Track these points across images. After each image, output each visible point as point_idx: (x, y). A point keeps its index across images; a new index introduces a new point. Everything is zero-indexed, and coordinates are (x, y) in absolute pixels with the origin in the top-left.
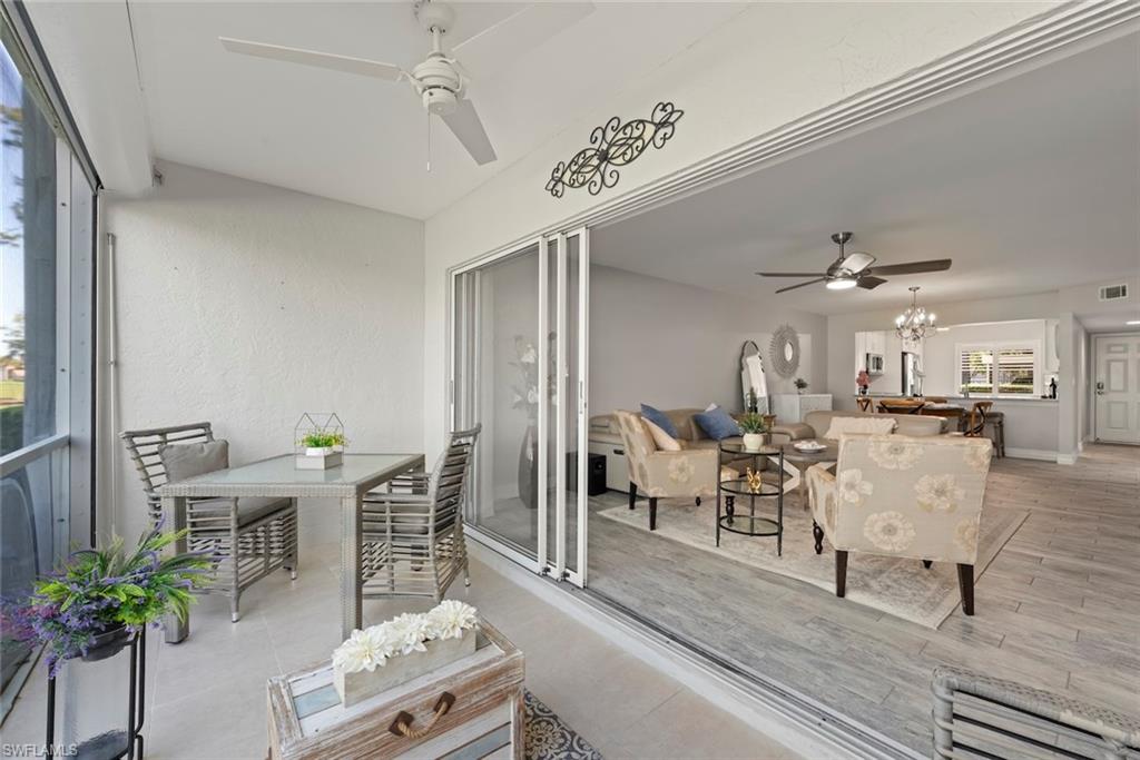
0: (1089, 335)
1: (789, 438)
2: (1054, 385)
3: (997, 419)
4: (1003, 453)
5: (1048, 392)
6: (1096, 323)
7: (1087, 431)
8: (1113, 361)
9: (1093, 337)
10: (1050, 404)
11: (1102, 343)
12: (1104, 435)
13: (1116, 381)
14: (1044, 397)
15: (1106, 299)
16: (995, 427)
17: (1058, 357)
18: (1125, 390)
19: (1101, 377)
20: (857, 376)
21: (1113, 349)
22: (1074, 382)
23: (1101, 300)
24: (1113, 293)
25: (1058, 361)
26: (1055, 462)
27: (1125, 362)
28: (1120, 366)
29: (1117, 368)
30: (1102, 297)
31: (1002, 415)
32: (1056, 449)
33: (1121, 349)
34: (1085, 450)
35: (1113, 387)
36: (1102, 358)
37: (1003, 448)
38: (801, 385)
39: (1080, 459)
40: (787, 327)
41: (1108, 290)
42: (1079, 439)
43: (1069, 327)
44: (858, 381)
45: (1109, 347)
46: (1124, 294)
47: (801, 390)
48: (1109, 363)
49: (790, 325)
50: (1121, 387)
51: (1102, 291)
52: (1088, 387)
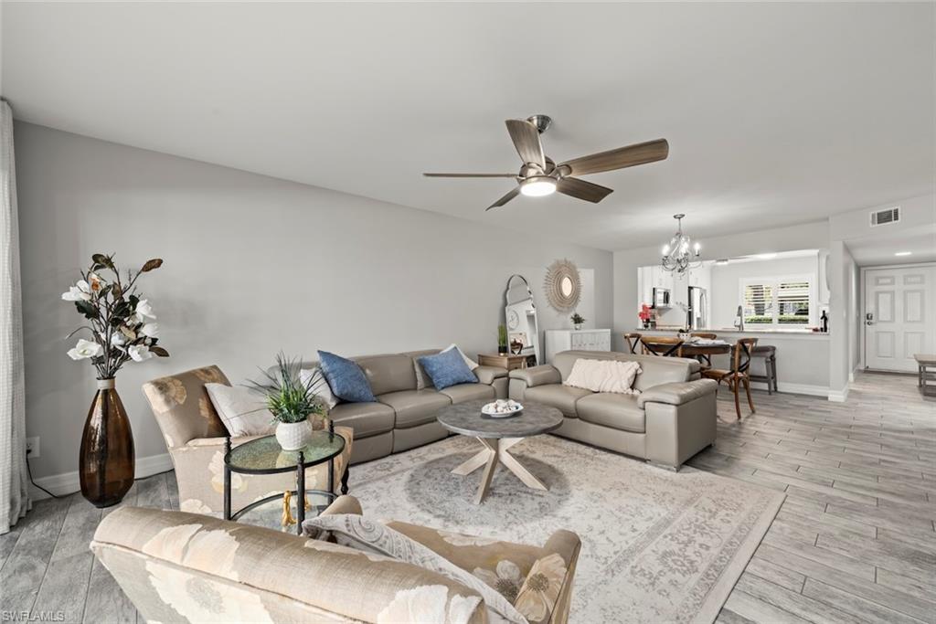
0: (859, 268)
1: (525, 384)
2: (825, 318)
3: (769, 354)
4: (776, 388)
5: (820, 325)
6: (865, 255)
7: (858, 360)
8: (881, 292)
9: (863, 269)
10: (821, 337)
11: (870, 276)
12: (874, 364)
13: (884, 313)
14: (816, 330)
15: (877, 225)
16: (767, 362)
17: (829, 288)
18: (893, 320)
19: (870, 309)
20: (640, 310)
21: (881, 281)
22: (845, 315)
23: (871, 225)
24: (884, 218)
25: (829, 292)
26: (826, 398)
27: (892, 293)
28: (888, 297)
29: (885, 299)
30: (873, 223)
31: (774, 349)
32: (827, 384)
33: (889, 281)
34: (856, 380)
35: (880, 318)
36: (871, 289)
37: (775, 383)
38: (578, 320)
39: (852, 394)
40: (566, 261)
41: (878, 214)
42: (851, 368)
43: (840, 258)
44: (642, 315)
45: (877, 279)
46: (896, 218)
47: (578, 326)
48: (877, 294)
49: (568, 260)
50: (889, 318)
51: (873, 216)
52: (858, 318)
